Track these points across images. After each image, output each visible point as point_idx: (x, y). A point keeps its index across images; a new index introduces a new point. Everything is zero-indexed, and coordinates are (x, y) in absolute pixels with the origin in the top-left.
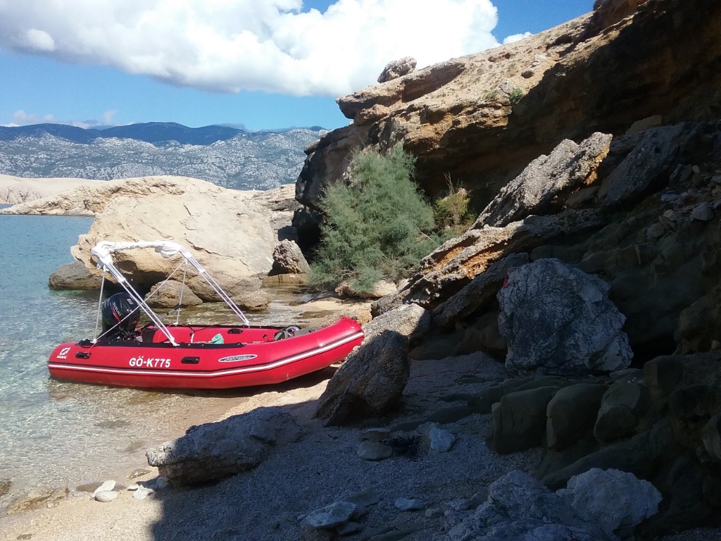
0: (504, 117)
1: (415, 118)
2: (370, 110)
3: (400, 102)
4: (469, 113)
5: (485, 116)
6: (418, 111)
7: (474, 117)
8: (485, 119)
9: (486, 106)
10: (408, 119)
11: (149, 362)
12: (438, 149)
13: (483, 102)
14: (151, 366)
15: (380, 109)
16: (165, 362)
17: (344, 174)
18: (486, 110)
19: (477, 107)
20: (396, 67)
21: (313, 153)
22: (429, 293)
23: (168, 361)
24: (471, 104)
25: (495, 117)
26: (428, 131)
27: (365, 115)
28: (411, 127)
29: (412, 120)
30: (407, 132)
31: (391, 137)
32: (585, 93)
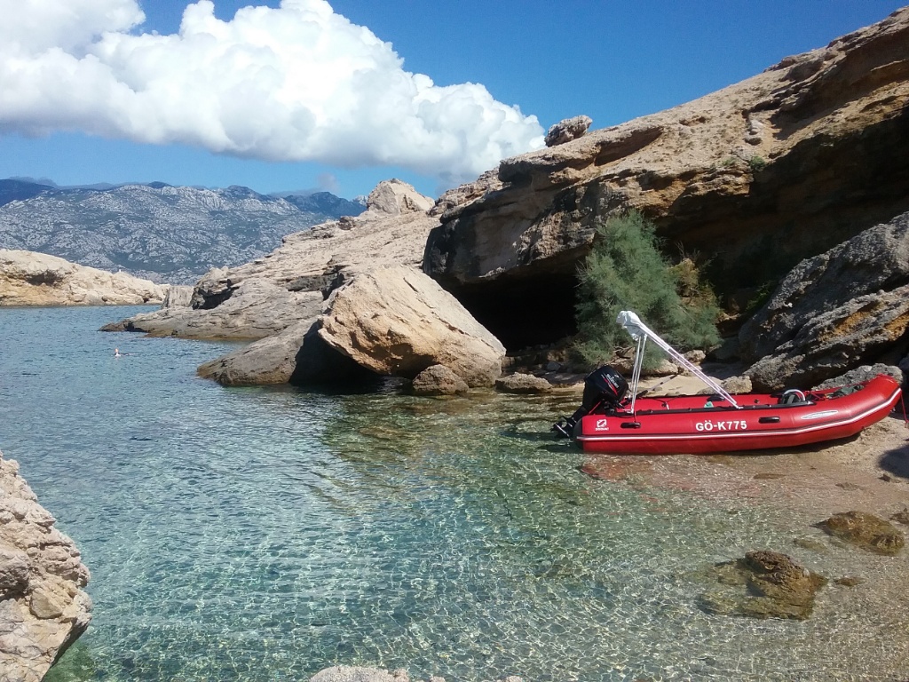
0: (746, 184)
1: (632, 186)
2: (560, 174)
3: (593, 165)
4: (705, 179)
5: (727, 183)
6: (635, 177)
7: (713, 184)
8: (727, 186)
9: (726, 173)
10: (622, 184)
11: (721, 425)
12: (666, 217)
13: (723, 169)
14: (725, 429)
15: (572, 173)
17: (514, 244)
18: (727, 177)
19: (712, 173)
20: (572, 127)
21: (456, 221)
22: (847, 357)
24: (705, 170)
25: (737, 184)
26: (653, 198)
27: (552, 178)
28: (631, 193)
29: (630, 186)
30: (627, 199)
31: (602, 204)
32: (856, 164)
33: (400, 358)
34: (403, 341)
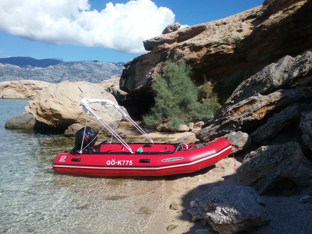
0: (232, 49)
1: (187, 49)
2: (162, 46)
3: (176, 42)
4: (215, 47)
5: (224, 48)
6: (188, 46)
7: (218, 49)
8: (223, 50)
9: (224, 44)
10: (183, 50)
11: (119, 163)
12: (199, 63)
13: (222, 42)
14: (121, 164)
15: (167, 45)
16: (129, 162)
17: (147, 75)
18: (224, 46)
19: (218, 44)
20: (172, 27)
21: (129, 66)
22: (235, 127)
23: (131, 162)
24: (216, 43)
25: (228, 49)
26: (194, 55)
27: (159, 48)
28: (185, 53)
29: (186, 50)
30: (184, 56)
31: (175, 58)
32: (276, 38)
33: (58, 120)
34: (57, 113)
